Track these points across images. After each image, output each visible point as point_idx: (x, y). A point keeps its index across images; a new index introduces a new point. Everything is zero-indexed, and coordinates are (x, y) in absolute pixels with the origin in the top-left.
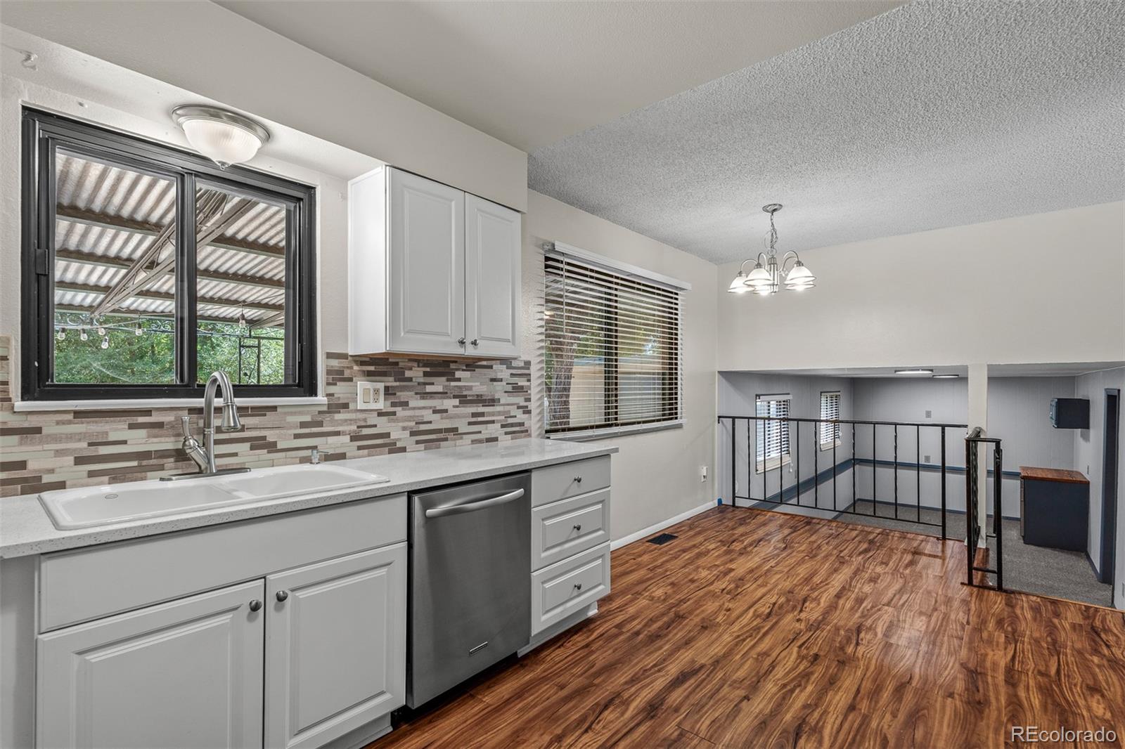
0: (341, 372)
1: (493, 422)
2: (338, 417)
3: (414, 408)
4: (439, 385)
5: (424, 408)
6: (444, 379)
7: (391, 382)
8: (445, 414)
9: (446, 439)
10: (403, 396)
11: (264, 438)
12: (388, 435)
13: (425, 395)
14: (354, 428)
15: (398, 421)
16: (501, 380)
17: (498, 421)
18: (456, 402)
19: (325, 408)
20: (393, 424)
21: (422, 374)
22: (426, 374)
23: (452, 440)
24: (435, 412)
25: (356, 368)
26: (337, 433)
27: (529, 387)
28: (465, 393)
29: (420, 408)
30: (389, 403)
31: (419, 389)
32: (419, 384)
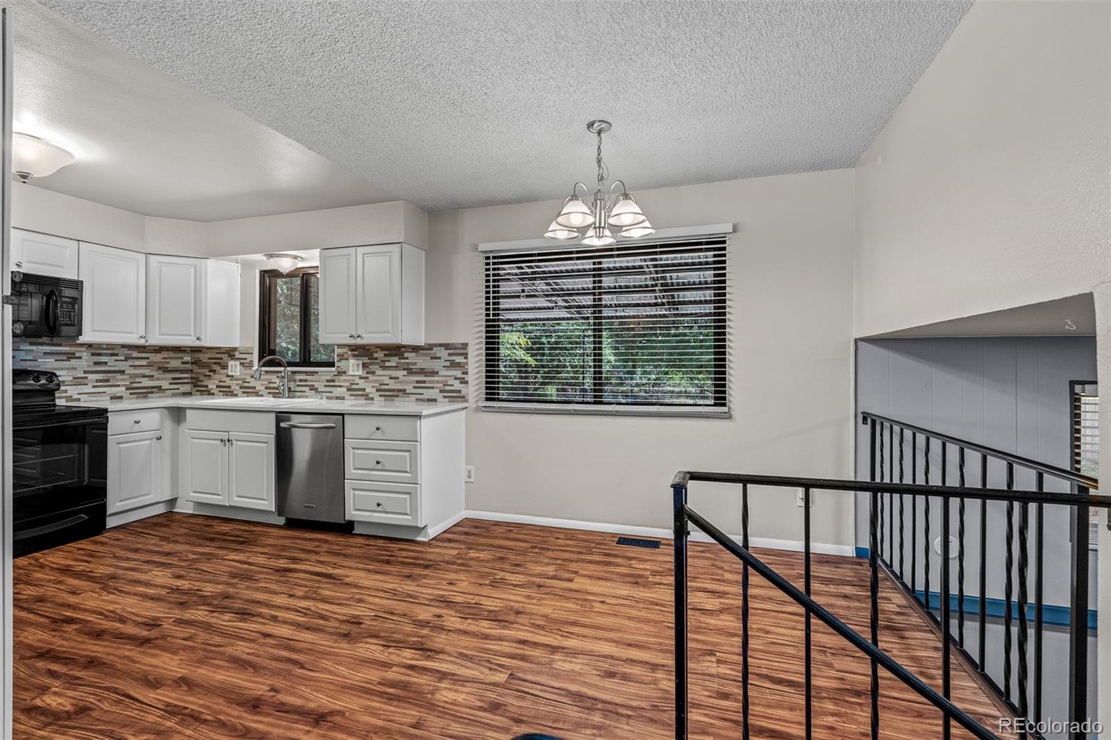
0: (343, 355)
1: (433, 388)
2: (342, 378)
3: (378, 376)
4: (393, 361)
5: (384, 375)
6: (397, 358)
7: (366, 360)
8: (397, 380)
9: (398, 396)
10: (372, 368)
11: (313, 386)
12: (364, 390)
13: (384, 368)
14: (348, 384)
15: (369, 382)
16: (440, 358)
17: (437, 388)
18: (405, 373)
19: (336, 373)
20: (368, 384)
21: (383, 355)
22: (385, 355)
23: (402, 397)
24: (391, 378)
25: (349, 353)
26: (341, 386)
27: (467, 364)
28: (411, 367)
29: (382, 376)
30: (365, 372)
31: (382, 364)
32: (382, 361)
